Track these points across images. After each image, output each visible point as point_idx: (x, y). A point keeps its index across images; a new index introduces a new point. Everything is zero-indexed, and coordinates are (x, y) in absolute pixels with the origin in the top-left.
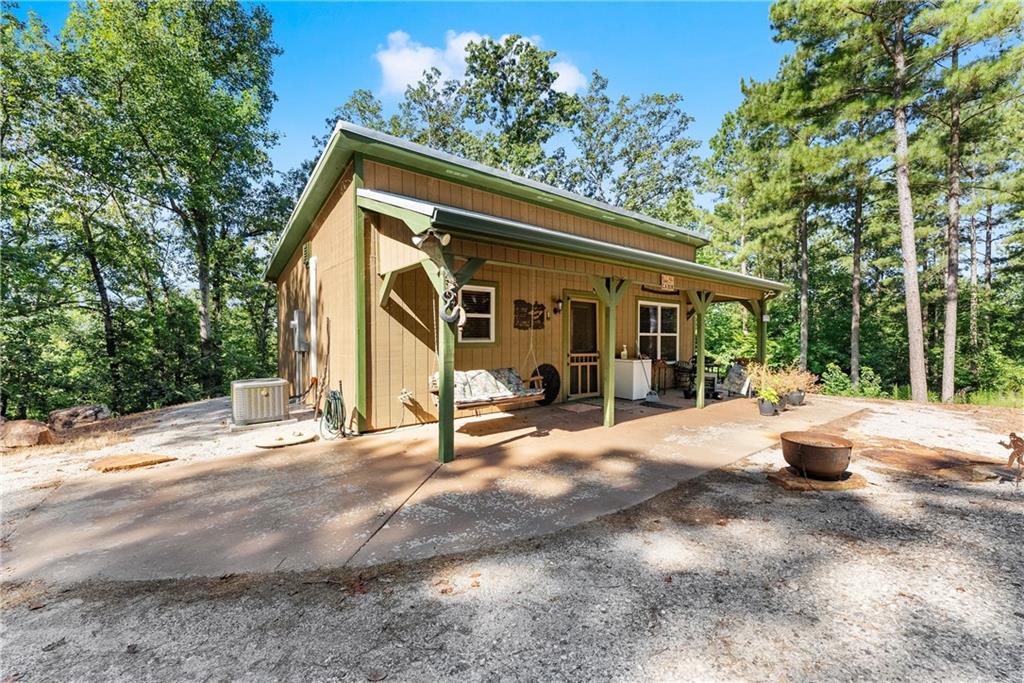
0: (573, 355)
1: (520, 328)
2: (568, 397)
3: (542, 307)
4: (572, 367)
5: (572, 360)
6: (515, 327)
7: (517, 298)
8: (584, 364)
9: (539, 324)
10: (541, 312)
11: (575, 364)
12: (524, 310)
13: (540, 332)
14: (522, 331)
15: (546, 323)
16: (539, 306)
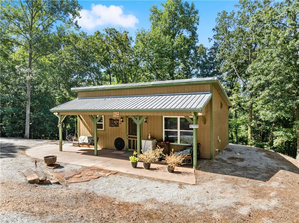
0: (129, 136)
1: (111, 126)
2: (128, 149)
3: (118, 120)
4: (129, 140)
5: (129, 137)
6: (110, 126)
7: (110, 118)
8: (134, 139)
9: (117, 125)
10: (118, 122)
11: (130, 139)
12: (112, 121)
13: (117, 128)
14: (112, 127)
15: (119, 125)
16: (117, 120)
